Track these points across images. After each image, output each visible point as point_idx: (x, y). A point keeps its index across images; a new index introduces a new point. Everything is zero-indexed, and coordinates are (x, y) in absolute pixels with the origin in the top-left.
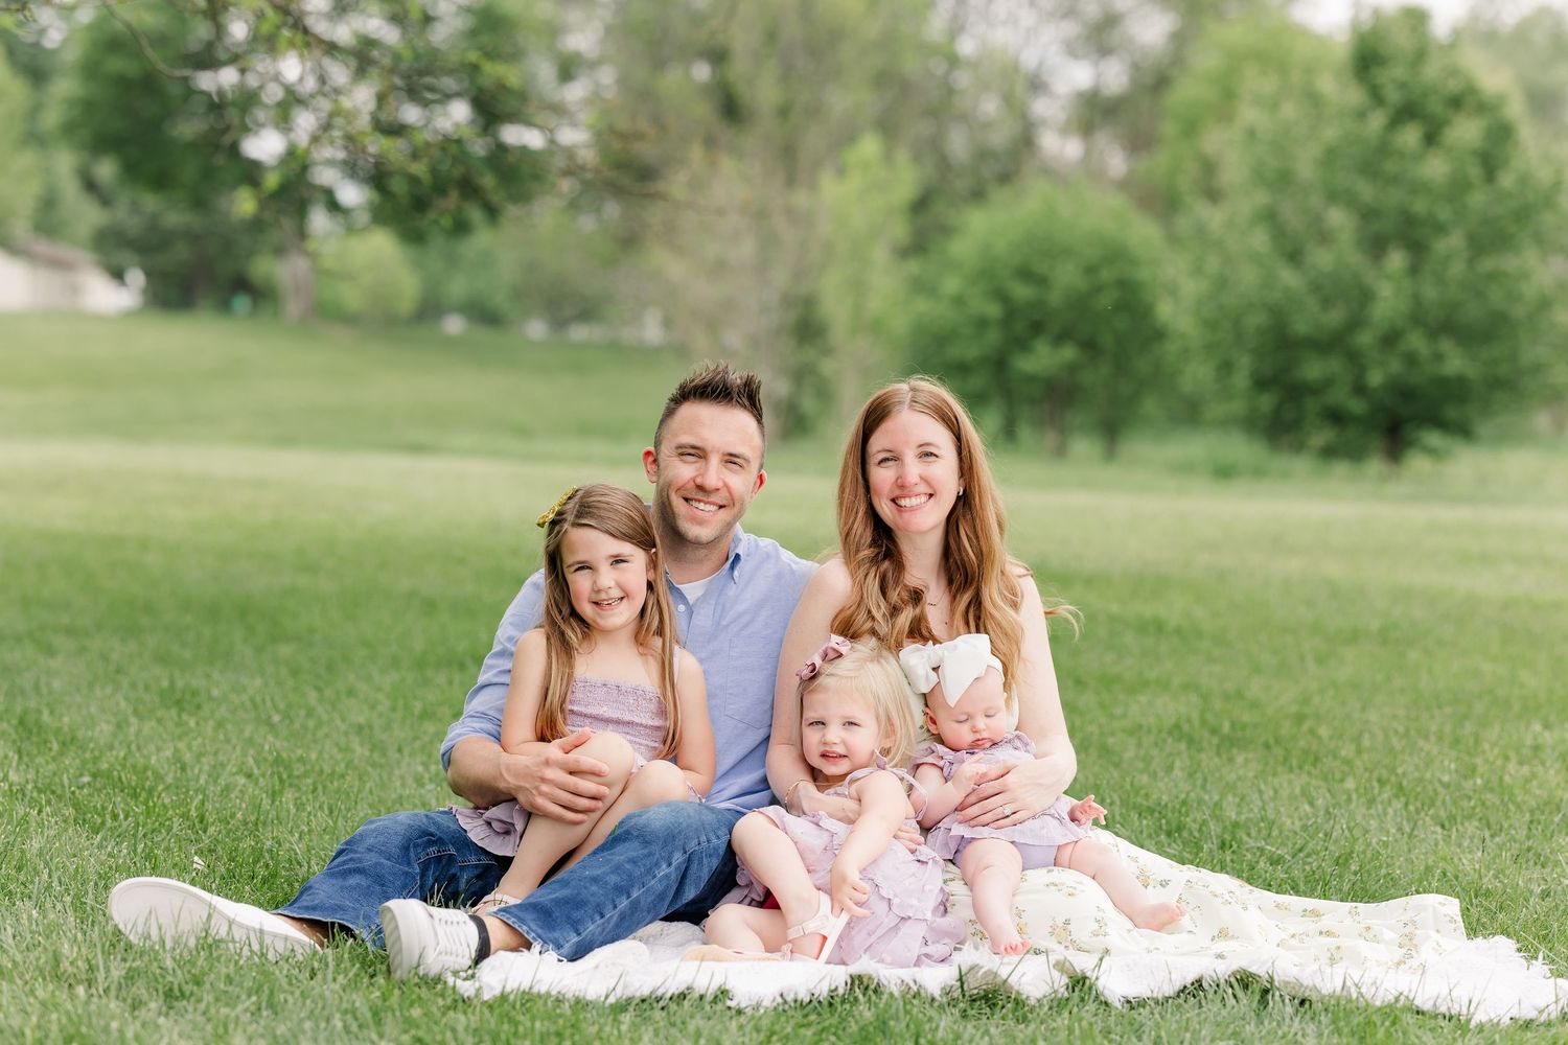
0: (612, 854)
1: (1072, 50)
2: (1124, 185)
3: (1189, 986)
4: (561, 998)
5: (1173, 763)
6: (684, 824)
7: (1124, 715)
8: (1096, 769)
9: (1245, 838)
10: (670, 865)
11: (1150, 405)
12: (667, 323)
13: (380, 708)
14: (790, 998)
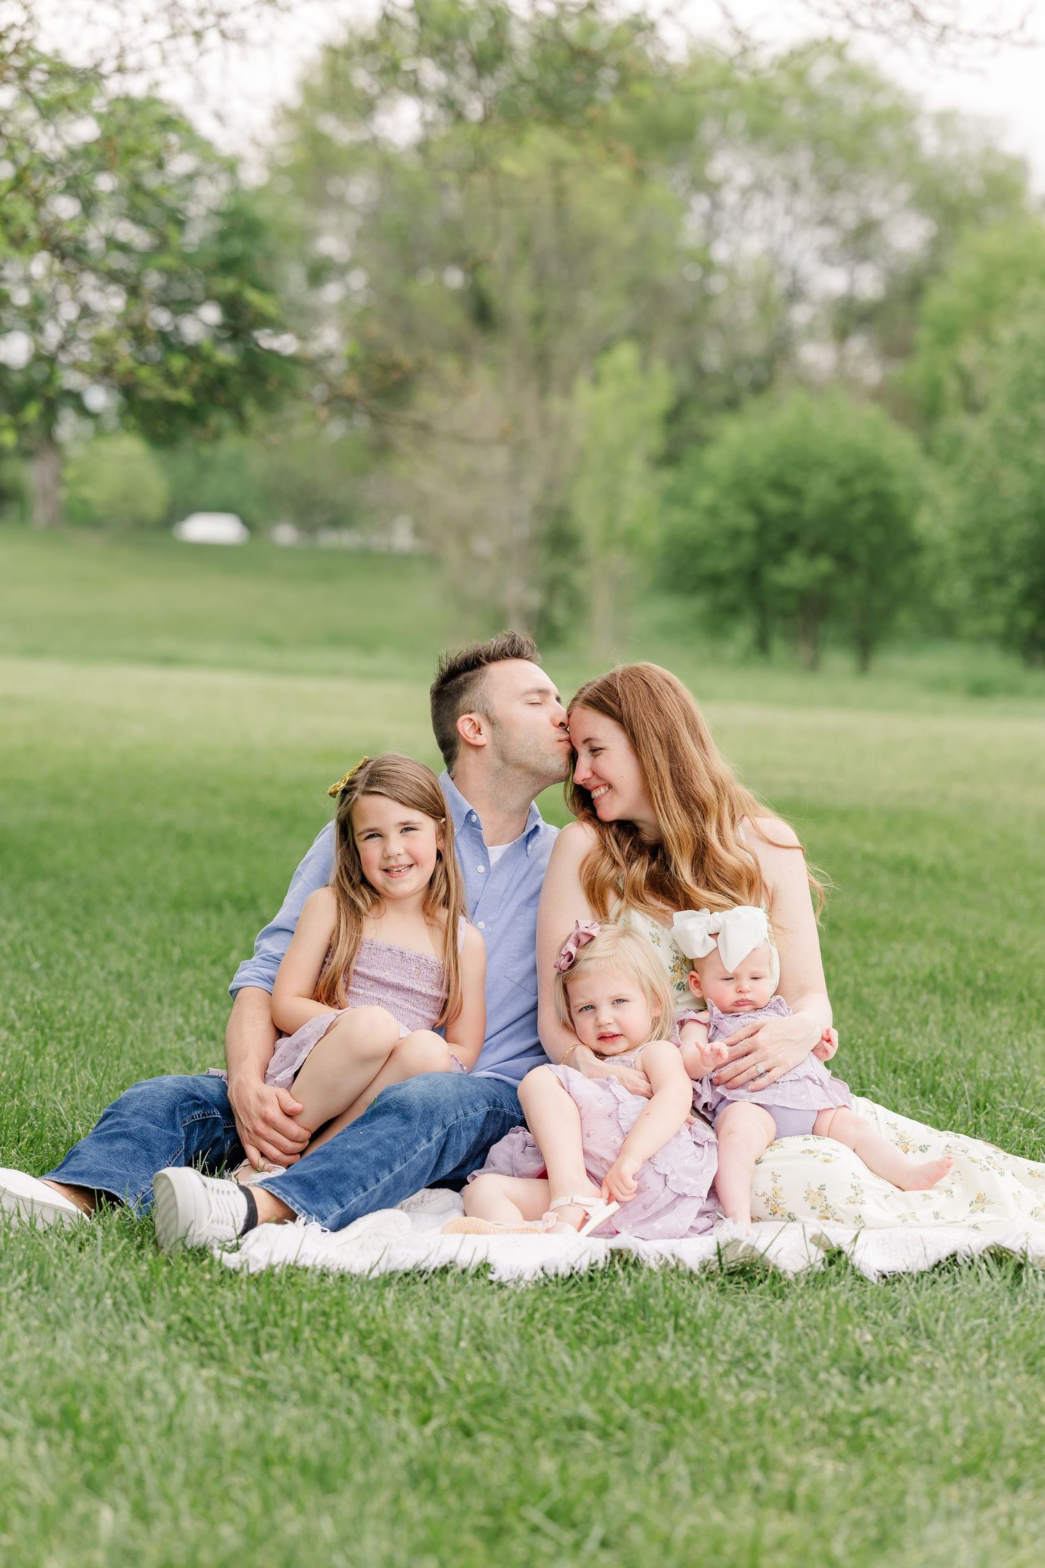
0: (372, 1127)
1: (826, 257)
2: (878, 395)
3: (943, 1261)
4: (325, 1271)
5: (928, 1017)
6: (442, 1100)
7: (879, 964)
8: (851, 1022)
9: (999, 1098)
10: (429, 1140)
11: (904, 618)
12: (418, 531)
13: (139, 955)
14: (551, 1272)
